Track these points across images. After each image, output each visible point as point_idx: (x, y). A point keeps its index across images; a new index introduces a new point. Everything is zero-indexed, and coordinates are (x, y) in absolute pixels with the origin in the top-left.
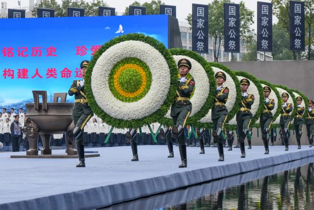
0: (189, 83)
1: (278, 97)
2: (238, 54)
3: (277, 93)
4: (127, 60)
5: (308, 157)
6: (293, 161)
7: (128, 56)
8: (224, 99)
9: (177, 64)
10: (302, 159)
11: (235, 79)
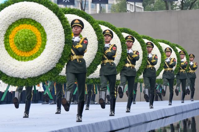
0: (83, 42)
1: (161, 52)
2: (107, 5)
3: (160, 48)
4: (22, 20)
5: (182, 113)
6: (167, 117)
7: (23, 17)
8: (112, 56)
9: (70, 24)
10: (176, 114)
11: (120, 36)
